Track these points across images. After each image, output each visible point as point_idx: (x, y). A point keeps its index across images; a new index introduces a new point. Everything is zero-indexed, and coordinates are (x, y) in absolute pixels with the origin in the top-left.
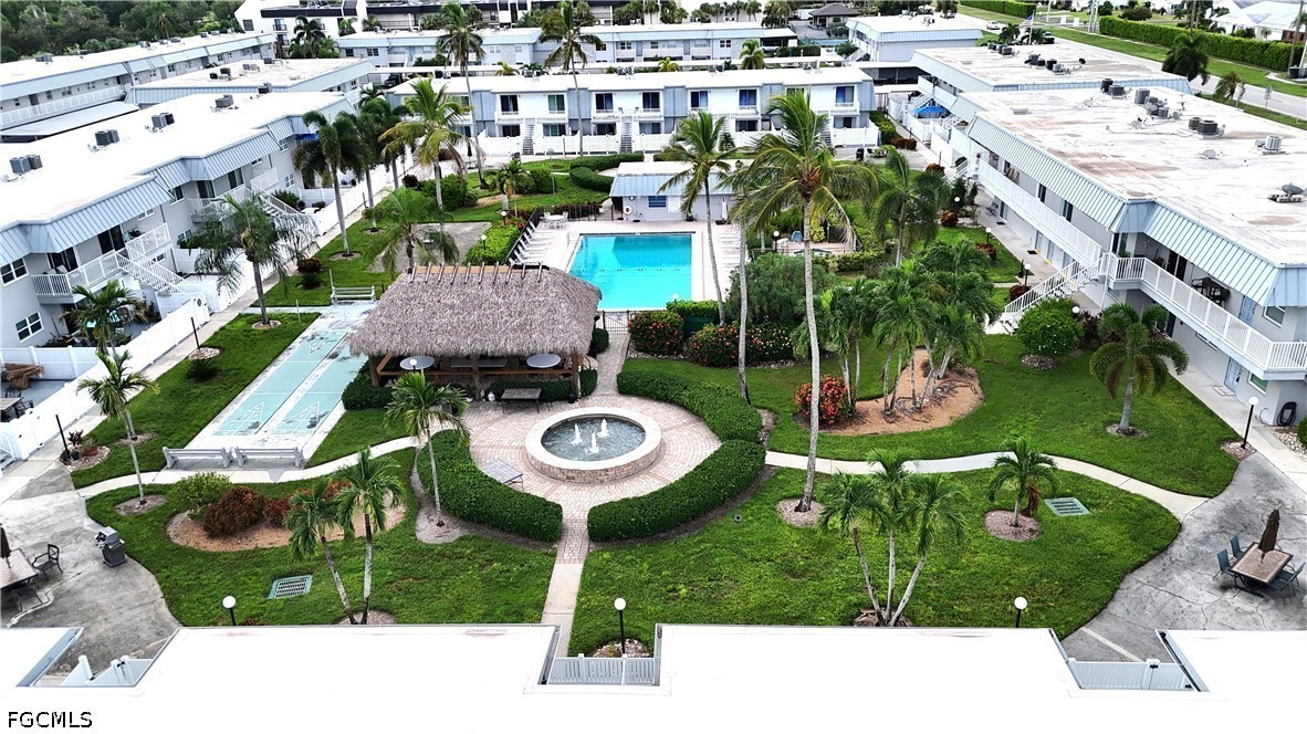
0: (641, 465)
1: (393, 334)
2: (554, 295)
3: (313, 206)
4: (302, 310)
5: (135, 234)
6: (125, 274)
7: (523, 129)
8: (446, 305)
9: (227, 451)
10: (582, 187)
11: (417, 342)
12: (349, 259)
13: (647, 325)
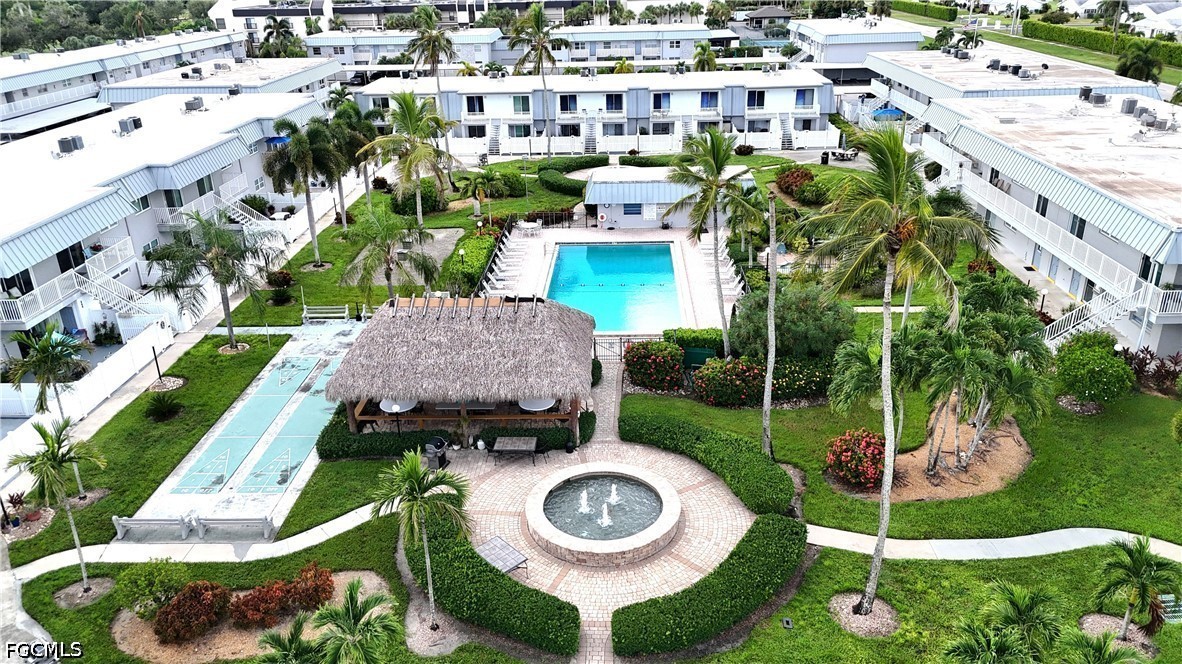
0: (661, 543)
1: (373, 377)
2: (551, 332)
3: (283, 210)
4: (272, 331)
5: (96, 249)
6: (83, 294)
7: (489, 130)
8: (432, 343)
9: (186, 520)
10: (551, 190)
11: (400, 387)
12: (320, 269)
13: (644, 357)
